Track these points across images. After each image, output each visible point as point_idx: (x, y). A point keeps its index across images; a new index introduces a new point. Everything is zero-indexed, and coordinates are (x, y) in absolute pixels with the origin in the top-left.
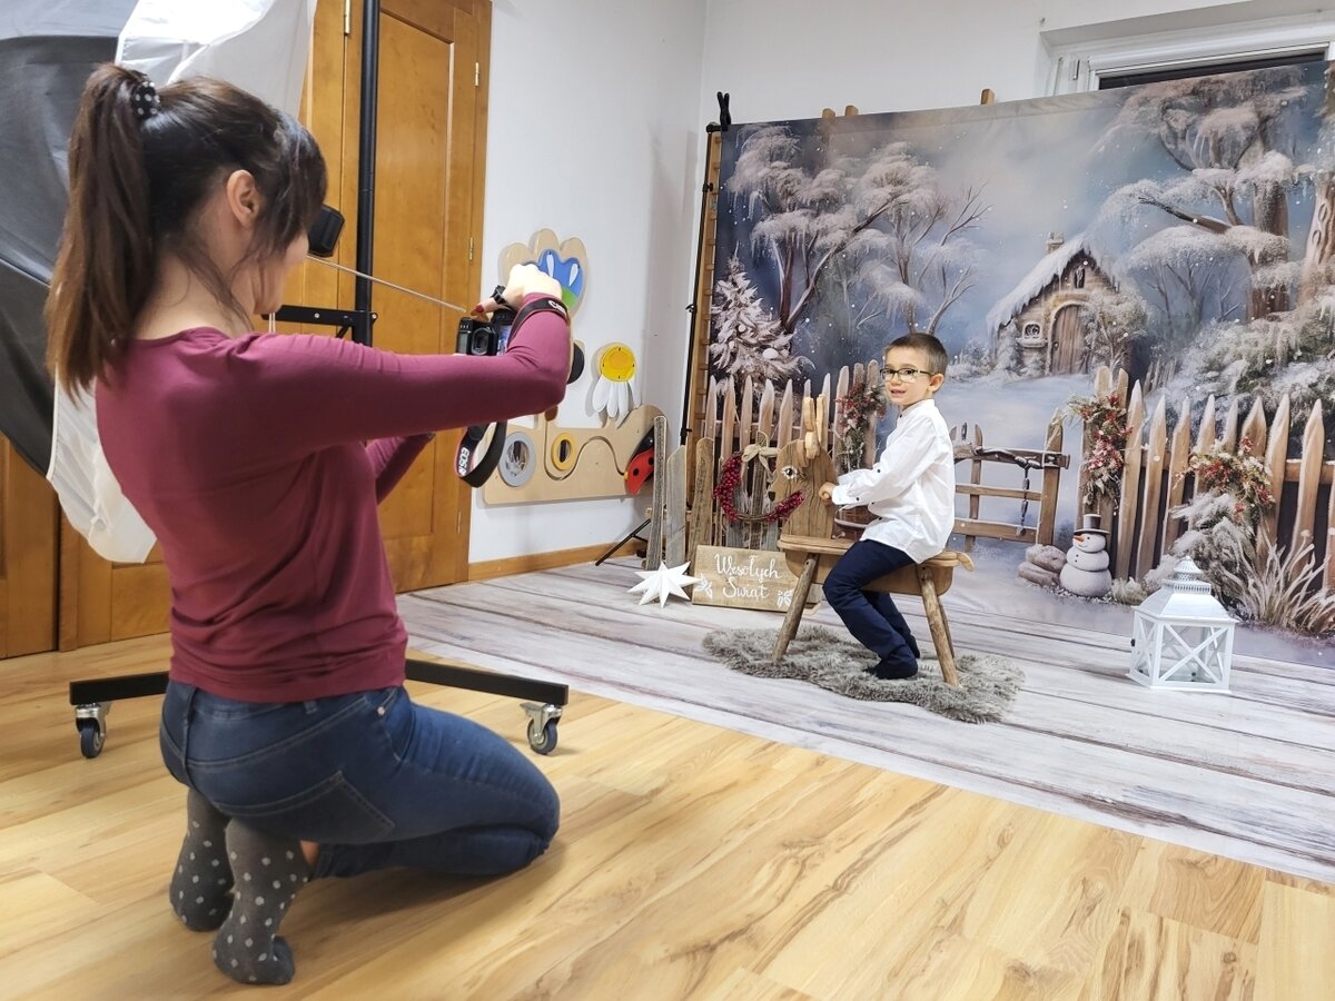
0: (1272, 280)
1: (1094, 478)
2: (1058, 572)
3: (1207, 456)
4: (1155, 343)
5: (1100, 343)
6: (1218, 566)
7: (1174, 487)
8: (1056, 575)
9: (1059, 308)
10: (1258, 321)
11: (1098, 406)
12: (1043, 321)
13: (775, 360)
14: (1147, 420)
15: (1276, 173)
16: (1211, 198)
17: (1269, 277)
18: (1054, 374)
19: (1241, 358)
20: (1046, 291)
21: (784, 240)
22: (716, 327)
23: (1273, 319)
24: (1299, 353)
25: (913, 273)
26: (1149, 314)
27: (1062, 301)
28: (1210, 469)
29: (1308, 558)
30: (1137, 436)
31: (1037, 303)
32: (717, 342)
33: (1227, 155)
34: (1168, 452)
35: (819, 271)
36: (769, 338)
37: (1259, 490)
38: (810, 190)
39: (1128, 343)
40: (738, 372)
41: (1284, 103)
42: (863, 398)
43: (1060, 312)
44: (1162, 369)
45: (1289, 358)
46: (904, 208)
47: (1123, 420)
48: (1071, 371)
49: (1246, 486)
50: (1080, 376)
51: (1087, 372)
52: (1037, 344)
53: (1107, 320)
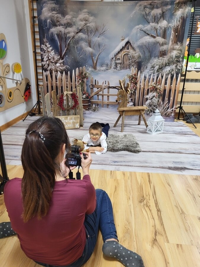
0: (163, 49)
3: (151, 85)
4: (142, 62)
5: (132, 62)
6: (153, 106)
7: (146, 92)
10: (161, 58)
11: (132, 76)
12: (121, 57)
13: (60, 66)
14: (141, 79)
15: (165, 25)
16: (153, 30)
18: (123, 69)
19: (157, 65)
20: (121, 50)
21: (58, 34)
22: (43, 58)
23: (164, 57)
24: (168, 64)
25: (92, 45)
26: (141, 56)
27: (124, 53)
28: (152, 88)
29: (167, 103)
30: (139, 82)
31: (119, 53)
32: (43, 61)
33: (156, 20)
34: (144, 85)
35: (69, 43)
36: (57, 61)
37: (160, 91)
38: (64, 21)
39: (137, 62)
40: (50, 69)
41: (167, 9)
42: (82, 75)
43: (124, 55)
44: (144, 68)
45: (166, 65)
46: (88, 27)
47: (136, 79)
48: (127, 69)
49: (158, 91)
50: (128, 69)
51: (130, 69)
52: (120, 63)
53: (133, 57)
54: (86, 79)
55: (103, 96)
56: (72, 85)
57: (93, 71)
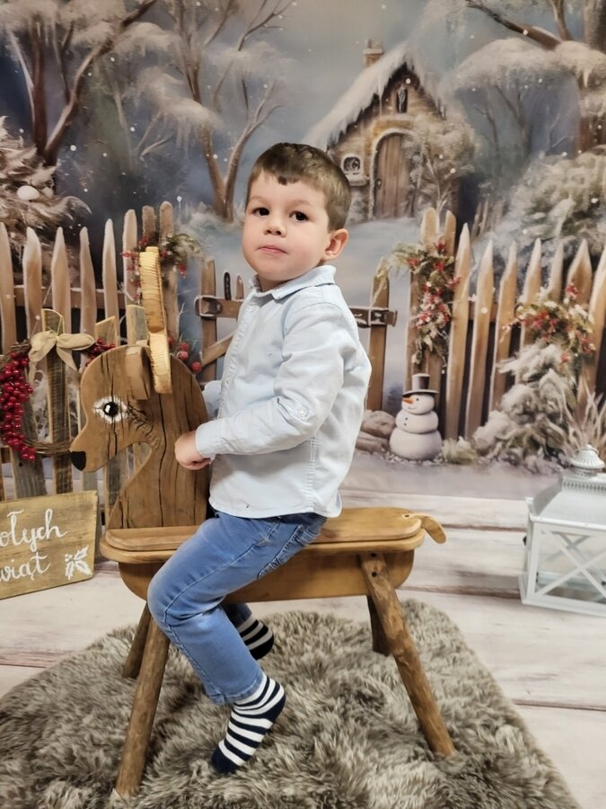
0: (599, 108)
1: (422, 334)
2: (388, 437)
3: (533, 306)
4: (483, 180)
5: (427, 180)
6: (543, 418)
7: (501, 340)
8: (384, 441)
9: (380, 137)
10: (585, 154)
11: (425, 254)
12: (363, 153)
13: (36, 201)
14: (474, 268)
16: (542, 5)
17: (596, 104)
18: (378, 218)
19: (567, 196)
20: (366, 115)
21: (27, 33)
23: (600, 152)
25: (207, 88)
26: (478, 145)
27: (383, 128)
28: (536, 319)
30: (465, 287)
31: (356, 130)
34: (495, 303)
35: (82, 79)
36: (24, 172)
37: (582, 339)
39: (455, 180)
43: (382, 141)
44: (490, 210)
47: (450, 269)
48: (396, 215)
49: (572, 335)
50: (405, 219)
51: (412, 214)
52: (358, 182)
53: (433, 153)
54: (175, 269)
56: (100, 298)
57: (211, 228)
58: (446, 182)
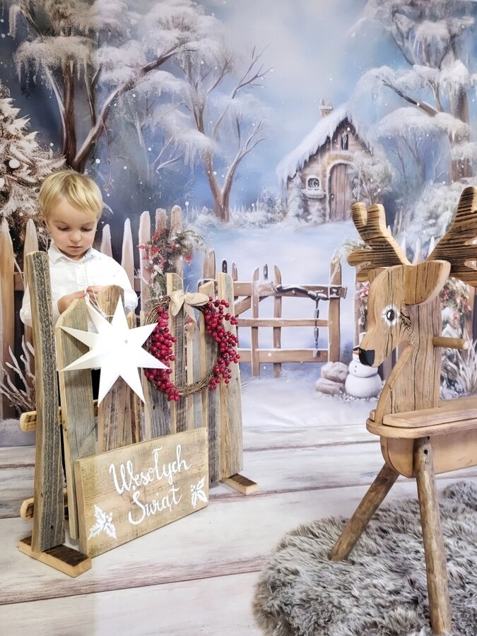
0: (462, 154)
4: (398, 198)
5: (363, 195)
6: (445, 359)
9: (332, 165)
10: (455, 183)
12: (321, 176)
16: (426, 88)
17: (460, 152)
18: (332, 221)
19: (447, 209)
20: (322, 149)
23: (465, 183)
25: (209, 122)
26: (393, 174)
27: (333, 159)
31: (315, 160)
33: (433, 58)
35: (108, 109)
39: (381, 197)
41: (464, 27)
42: (167, 243)
43: (333, 169)
44: (403, 217)
46: (193, 55)
48: (344, 219)
49: (458, 300)
50: (350, 222)
52: (318, 196)
53: (367, 178)
54: (181, 258)
55: (257, 328)
57: (212, 226)
58: (375, 197)
